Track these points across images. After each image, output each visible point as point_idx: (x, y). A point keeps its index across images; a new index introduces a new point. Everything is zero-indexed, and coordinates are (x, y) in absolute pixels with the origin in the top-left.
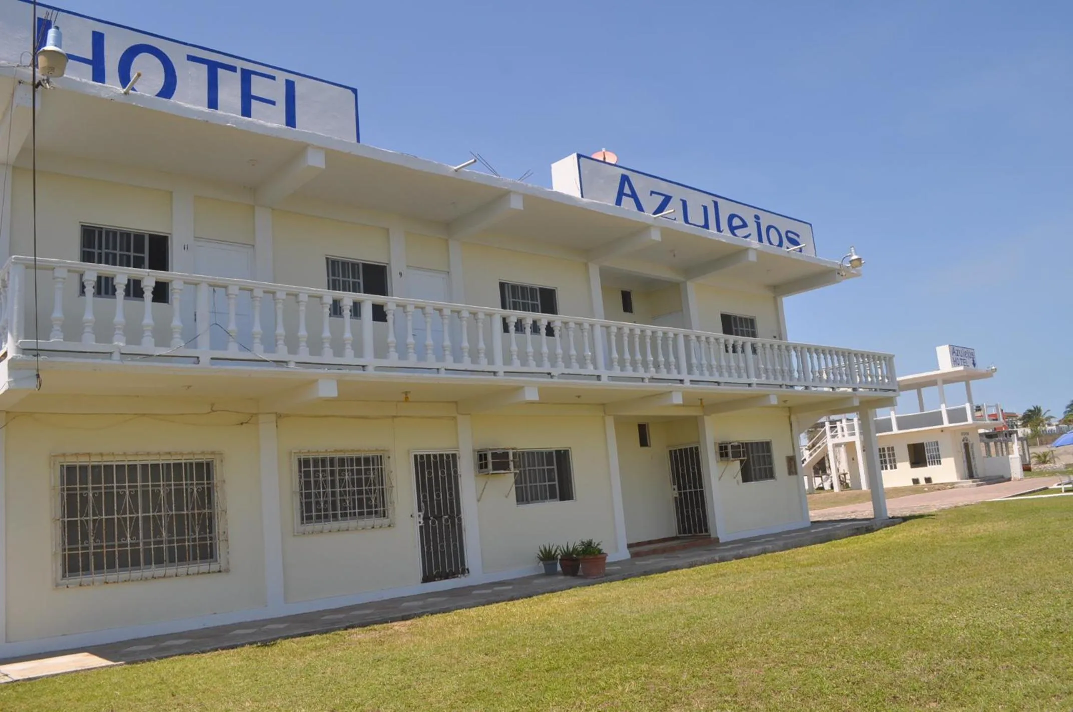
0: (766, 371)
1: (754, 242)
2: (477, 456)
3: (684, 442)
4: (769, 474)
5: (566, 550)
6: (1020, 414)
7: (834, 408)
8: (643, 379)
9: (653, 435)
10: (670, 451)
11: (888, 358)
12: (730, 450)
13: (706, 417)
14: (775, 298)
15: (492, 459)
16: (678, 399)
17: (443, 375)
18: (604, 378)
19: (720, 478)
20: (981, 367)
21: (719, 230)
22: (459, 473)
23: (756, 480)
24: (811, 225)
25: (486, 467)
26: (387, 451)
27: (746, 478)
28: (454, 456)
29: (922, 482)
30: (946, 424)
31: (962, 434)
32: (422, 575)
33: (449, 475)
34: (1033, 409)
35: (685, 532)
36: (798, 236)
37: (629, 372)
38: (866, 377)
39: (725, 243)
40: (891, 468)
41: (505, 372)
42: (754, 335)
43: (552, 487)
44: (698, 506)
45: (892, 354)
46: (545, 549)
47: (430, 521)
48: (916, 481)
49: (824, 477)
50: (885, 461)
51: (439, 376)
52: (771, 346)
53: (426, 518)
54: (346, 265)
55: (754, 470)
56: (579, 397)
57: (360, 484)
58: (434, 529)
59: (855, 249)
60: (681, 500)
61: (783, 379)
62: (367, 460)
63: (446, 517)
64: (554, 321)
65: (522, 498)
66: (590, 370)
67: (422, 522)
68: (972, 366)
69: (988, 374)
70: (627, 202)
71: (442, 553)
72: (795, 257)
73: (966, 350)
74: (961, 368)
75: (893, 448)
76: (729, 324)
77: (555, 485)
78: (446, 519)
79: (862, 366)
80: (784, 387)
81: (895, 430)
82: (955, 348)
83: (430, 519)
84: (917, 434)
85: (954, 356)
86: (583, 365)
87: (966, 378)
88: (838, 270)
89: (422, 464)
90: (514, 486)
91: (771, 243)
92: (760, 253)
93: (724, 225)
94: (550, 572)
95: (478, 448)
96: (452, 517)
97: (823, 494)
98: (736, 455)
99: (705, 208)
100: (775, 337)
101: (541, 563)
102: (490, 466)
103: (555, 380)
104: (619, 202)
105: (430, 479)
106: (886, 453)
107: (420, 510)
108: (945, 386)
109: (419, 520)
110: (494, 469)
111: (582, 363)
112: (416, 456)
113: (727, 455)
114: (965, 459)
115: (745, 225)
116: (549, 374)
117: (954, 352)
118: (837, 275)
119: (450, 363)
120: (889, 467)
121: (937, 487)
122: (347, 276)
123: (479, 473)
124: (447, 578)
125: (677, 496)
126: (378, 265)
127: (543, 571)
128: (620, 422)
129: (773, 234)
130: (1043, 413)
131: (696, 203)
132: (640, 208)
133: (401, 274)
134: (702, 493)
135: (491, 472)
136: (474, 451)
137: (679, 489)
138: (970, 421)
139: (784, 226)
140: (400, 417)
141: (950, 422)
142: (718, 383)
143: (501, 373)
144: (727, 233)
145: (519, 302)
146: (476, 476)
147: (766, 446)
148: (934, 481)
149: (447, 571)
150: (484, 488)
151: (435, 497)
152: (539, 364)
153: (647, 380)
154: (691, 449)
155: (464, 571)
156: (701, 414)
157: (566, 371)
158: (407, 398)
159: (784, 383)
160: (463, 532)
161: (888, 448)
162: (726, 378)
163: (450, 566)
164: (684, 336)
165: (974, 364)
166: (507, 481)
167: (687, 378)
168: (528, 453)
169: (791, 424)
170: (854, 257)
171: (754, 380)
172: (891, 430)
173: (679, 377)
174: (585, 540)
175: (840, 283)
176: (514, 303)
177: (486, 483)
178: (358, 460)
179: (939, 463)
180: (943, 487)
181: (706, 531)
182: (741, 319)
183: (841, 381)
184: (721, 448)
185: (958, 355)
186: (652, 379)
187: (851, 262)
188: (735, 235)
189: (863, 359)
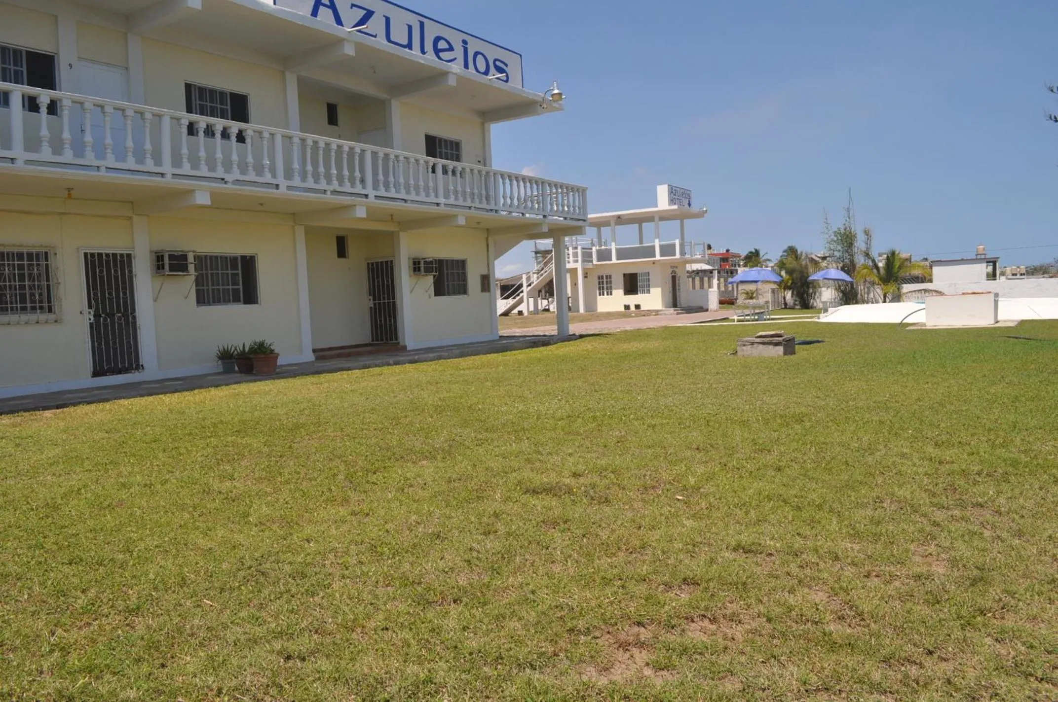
0: (456, 192)
1: (456, 68)
2: (154, 258)
3: (380, 256)
4: (462, 290)
5: (242, 349)
6: (744, 254)
7: (531, 233)
8: (325, 191)
9: (352, 248)
10: (368, 264)
11: (580, 190)
12: (422, 265)
13: (402, 234)
14: (483, 124)
15: (169, 260)
16: (361, 213)
17: (103, 172)
18: (283, 188)
19: (411, 292)
20: (695, 208)
21: (423, 52)
22: (134, 273)
23: (449, 294)
24: (521, 56)
25: (163, 268)
26: (53, 247)
27: (439, 291)
28: (129, 256)
29: (633, 308)
30: (658, 257)
31: (671, 267)
32: (92, 369)
33: (123, 274)
34: (754, 251)
35: (377, 340)
36: (506, 65)
37: (310, 183)
38: (563, 206)
39: (423, 64)
40: (608, 294)
41: (173, 175)
42: (458, 159)
43: (236, 292)
44: (390, 316)
45: (584, 186)
46: (224, 350)
47: (102, 319)
48: (627, 307)
49: (550, 299)
50: (603, 287)
51: (100, 174)
52: (472, 170)
53: (97, 316)
54: (7, 51)
55: (448, 285)
56: (261, 204)
57: (22, 278)
58: (106, 326)
59: (557, 84)
60: (375, 309)
61: (472, 202)
62: (30, 256)
63: (120, 315)
64: (246, 130)
65: (202, 300)
66: (268, 178)
67: (92, 319)
68: (687, 206)
69: (701, 215)
70: (325, 14)
71: (115, 350)
72: (497, 86)
73: (682, 191)
74: (675, 207)
75: (610, 277)
76: (433, 145)
77: (239, 289)
78: (120, 317)
79: (560, 196)
80: (473, 208)
81: (614, 260)
82: (674, 188)
83: (101, 316)
84: (634, 264)
85: (672, 195)
86: (260, 172)
87: (680, 217)
88: (540, 102)
89: (93, 263)
90: (194, 288)
91: (477, 71)
92: (459, 78)
93: (429, 46)
94: (228, 370)
95: (155, 249)
96: (126, 316)
97: (547, 314)
98: (428, 270)
99: (410, 28)
100: (479, 162)
101: (220, 362)
102: (167, 267)
103: (229, 186)
104: (315, 13)
105: (102, 278)
106: (605, 280)
107: (90, 307)
108: (661, 223)
109: (89, 317)
110: (171, 270)
111: (259, 171)
112: (86, 254)
113: (419, 270)
114: (671, 289)
115: (451, 49)
116: (223, 179)
117: (672, 192)
118: (539, 107)
119: (111, 161)
120: (605, 293)
121: (643, 313)
122: (19, 64)
123: (157, 273)
124: (120, 373)
125: (372, 306)
126: (43, 54)
127: (221, 370)
128: (310, 232)
129: (480, 60)
130: (761, 255)
131: (400, 23)
132: (339, 22)
133: (71, 66)
134: (394, 303)
135: (167, 273)
136: (151, 252)
137: (374, 299)
138: (678, 256)
139: (492, 54)
140: (69, 214)
141: (662, 256)
142: (405, 201)
143: (169, 176)
144: (430, 55)
145: (207, 106)
146: (153, 276)
147: (462, 264)
148: (642, 308)
149: (120, 366)
150: (161, 288)
151: (107, 295)
152: (212, 169)
153: (329, 193)
154: (387, 262)
155: (139, 367)
156: (397, 229)
157: (242, 178)
158: (69, 195)
159: (473, 205)
160: (138, 330)
161: (607, 276)
162: (413, 196)
163: (123, 362)
164: (372, 152)
165: (689, 205)
166: (187, 283)
167: (372, 193)
168: (211, 257)
169: (488, 245)
170: (556, 91)
171: (442, 200)
172: (611, 260)
173: (364, 192)
174: (258, 340)
175: (541, 116)
176: (201, 106)
177: (162, 284)
178: (20, 256)
179: (649, 292)
180: (649, 313)
181: (396, 339)
182: (446, 141)
183: (532, 208)
184: (414, 263)
185: (675, 194)
186: (335, 192)
187: (553, 95)
188: (440, 58)
189: (557, 189)
